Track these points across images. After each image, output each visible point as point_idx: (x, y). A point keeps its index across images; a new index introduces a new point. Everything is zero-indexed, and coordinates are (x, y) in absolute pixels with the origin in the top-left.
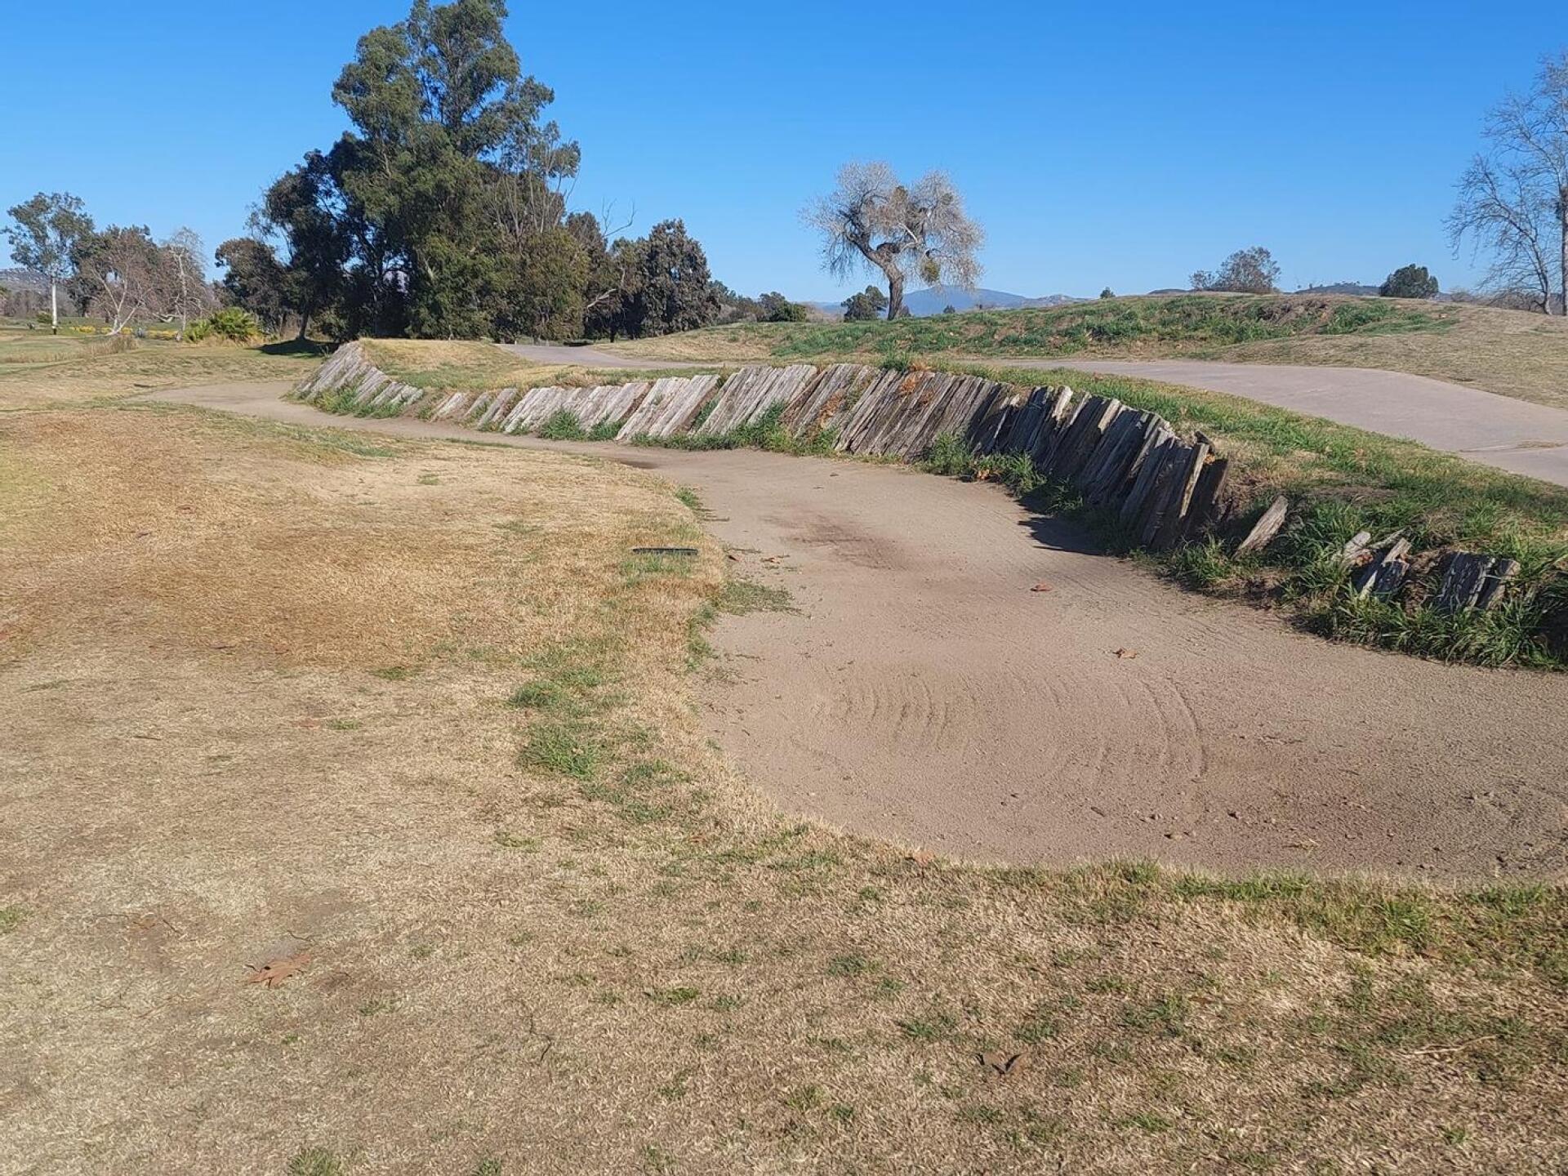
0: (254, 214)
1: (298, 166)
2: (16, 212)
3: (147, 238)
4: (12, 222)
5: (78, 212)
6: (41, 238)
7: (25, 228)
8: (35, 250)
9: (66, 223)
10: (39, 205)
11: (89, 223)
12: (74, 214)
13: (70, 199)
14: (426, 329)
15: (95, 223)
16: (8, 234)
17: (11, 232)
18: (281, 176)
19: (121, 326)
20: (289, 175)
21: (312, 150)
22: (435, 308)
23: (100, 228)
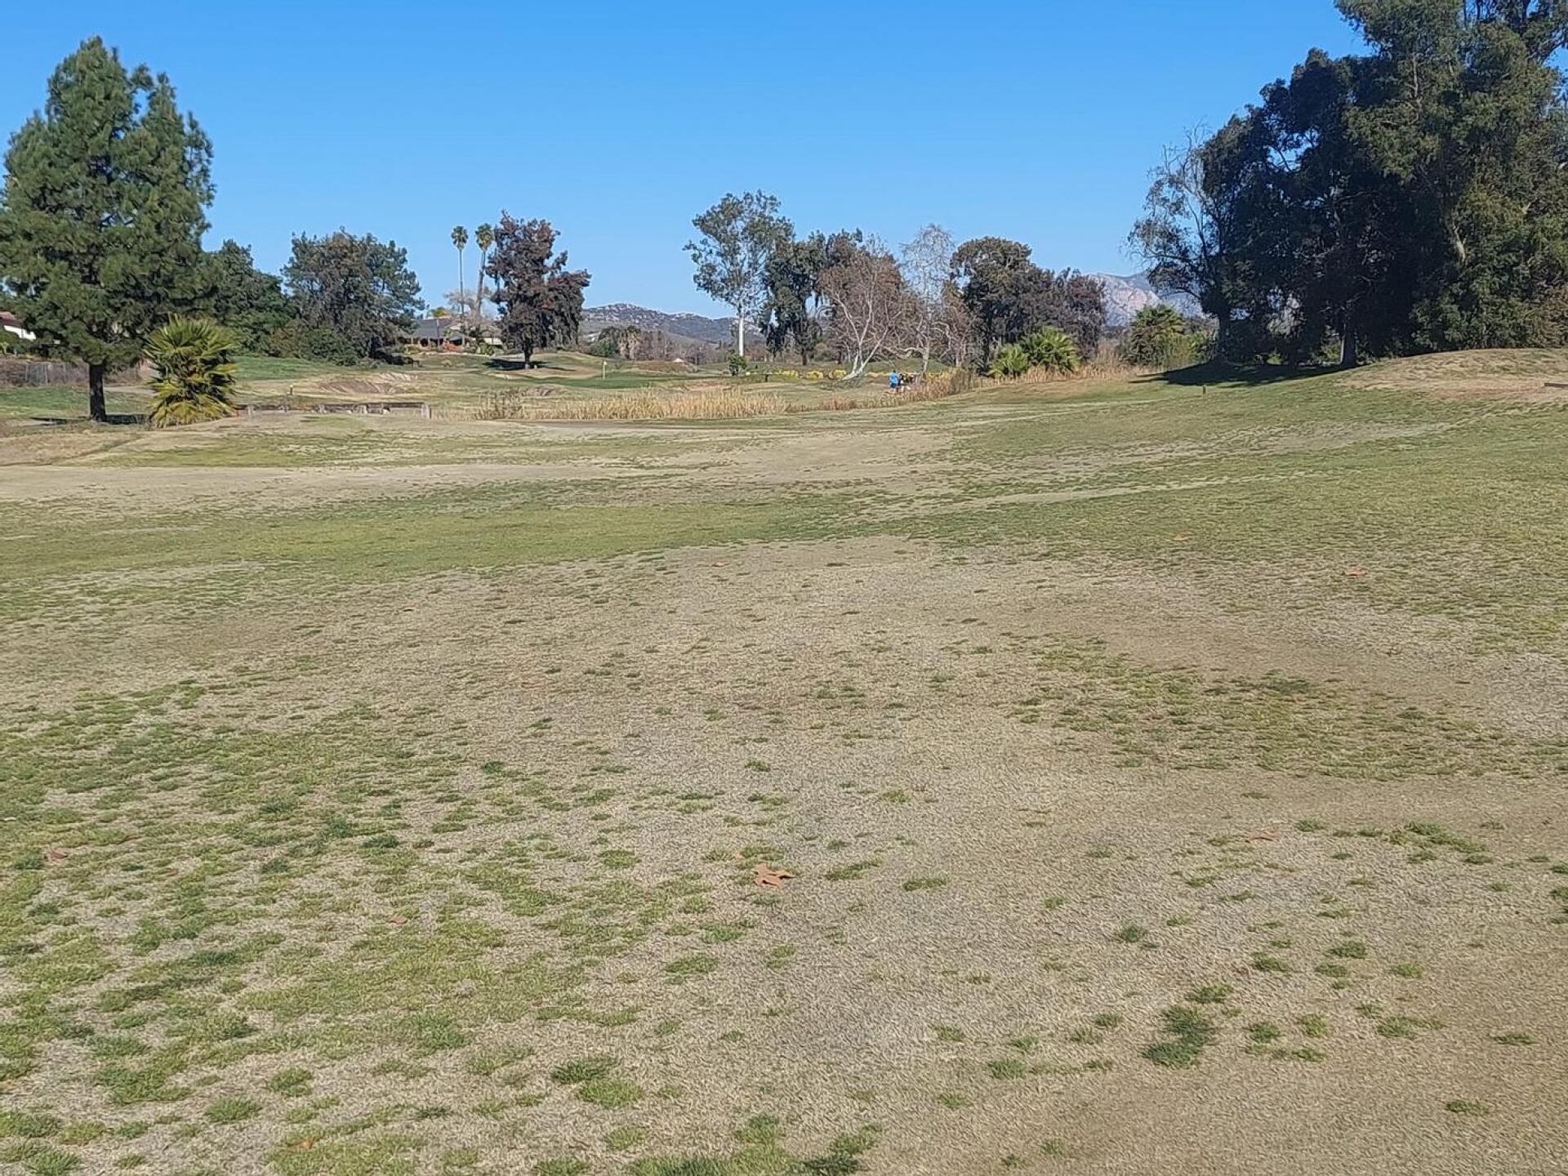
0: (1159, 184)
1: (1249, 106)
2: (701, 223)
3: (859, 245)
4: (698, 235)
5: (775, 216)
6: (730, 253)
7: (712, 241)
8: (723, 268)
9: (760, 231)
10: (730, 209)
11: (788, 229)
12: (771, 219)
13: (763, 200)
14: (1452, 334)
15: (795, 230)
16: (692, 251)
17: (695, 248)
18: (1222, 123)
19: (863, 365)
20: (1235, 121)
21: (1273, 81)
22: (1468, 302)
23: (802, 236)
